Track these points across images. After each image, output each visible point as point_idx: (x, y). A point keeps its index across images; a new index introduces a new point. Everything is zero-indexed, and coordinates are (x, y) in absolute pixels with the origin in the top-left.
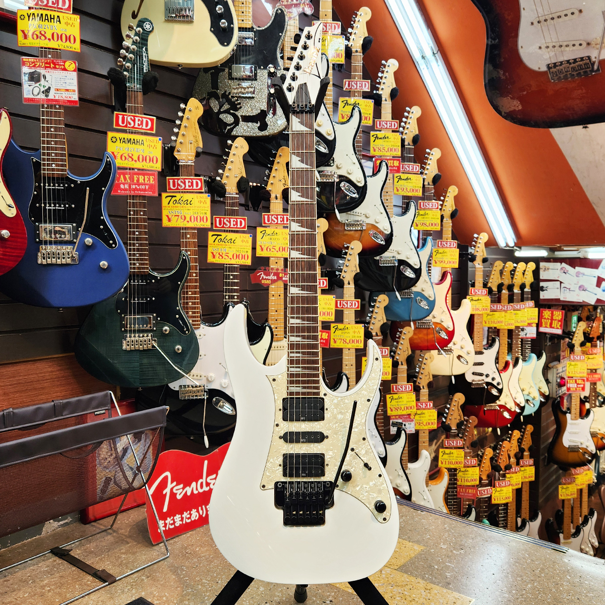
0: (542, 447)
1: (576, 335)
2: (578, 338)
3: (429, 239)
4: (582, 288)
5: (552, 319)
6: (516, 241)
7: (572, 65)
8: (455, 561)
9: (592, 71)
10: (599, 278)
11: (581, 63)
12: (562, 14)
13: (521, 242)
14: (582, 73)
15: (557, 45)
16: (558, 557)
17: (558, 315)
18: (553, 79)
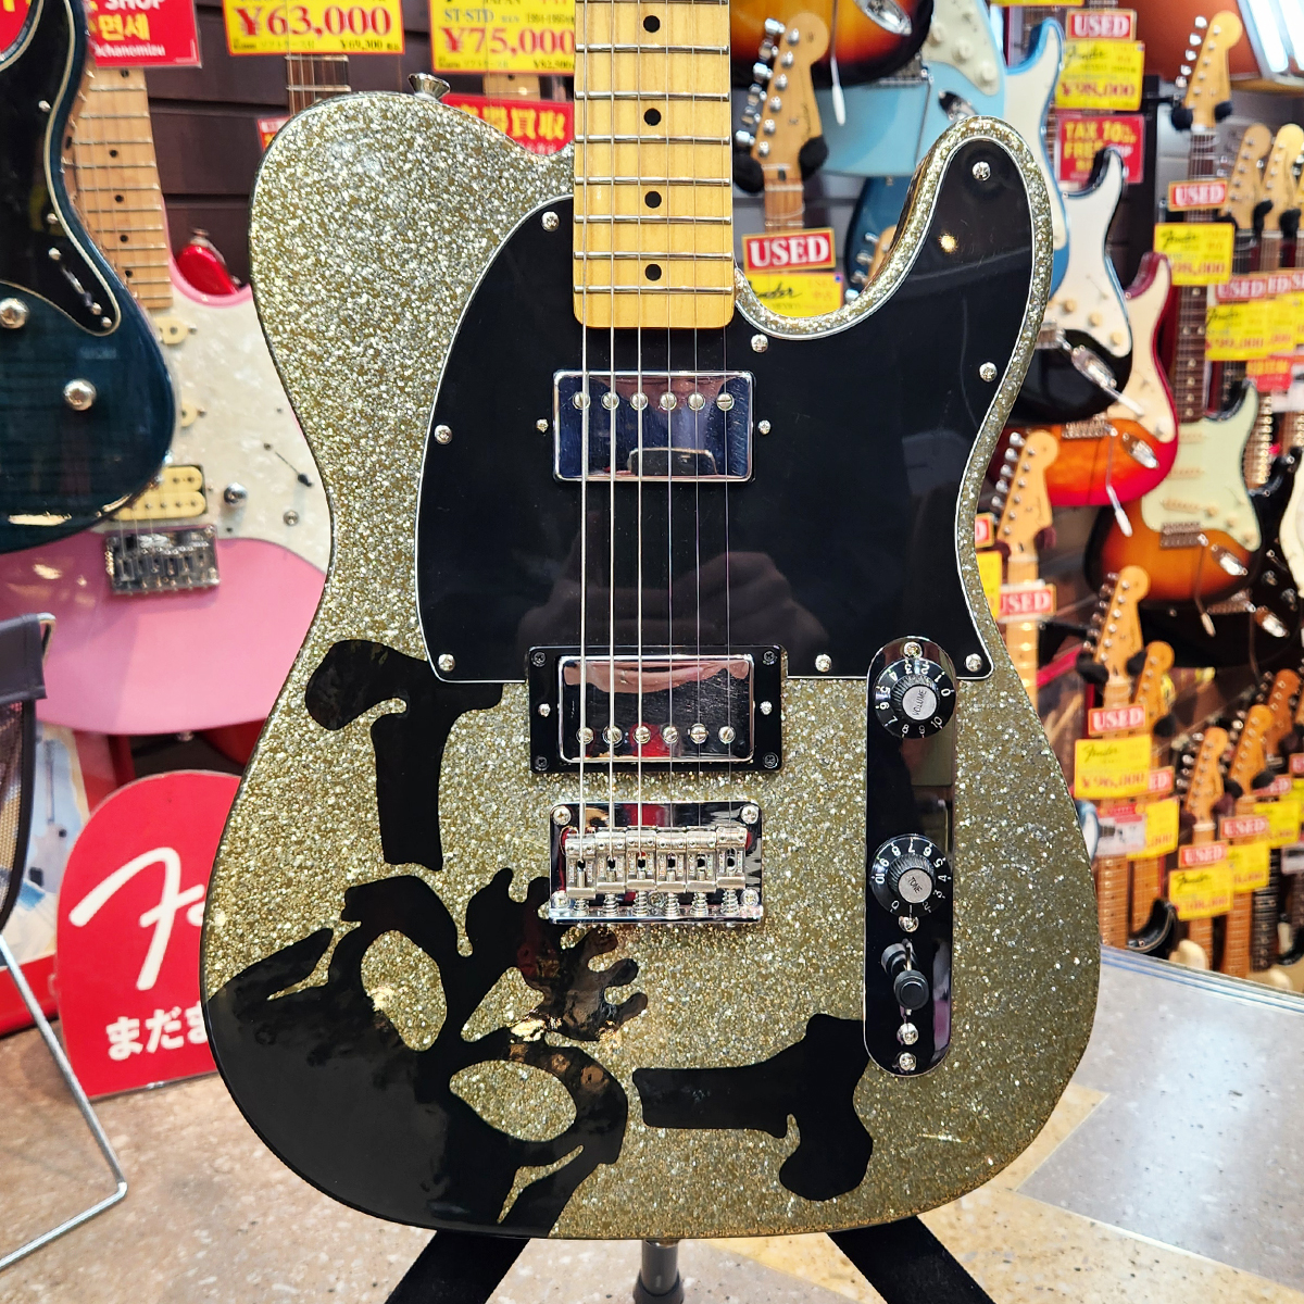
3: (1050, 29)
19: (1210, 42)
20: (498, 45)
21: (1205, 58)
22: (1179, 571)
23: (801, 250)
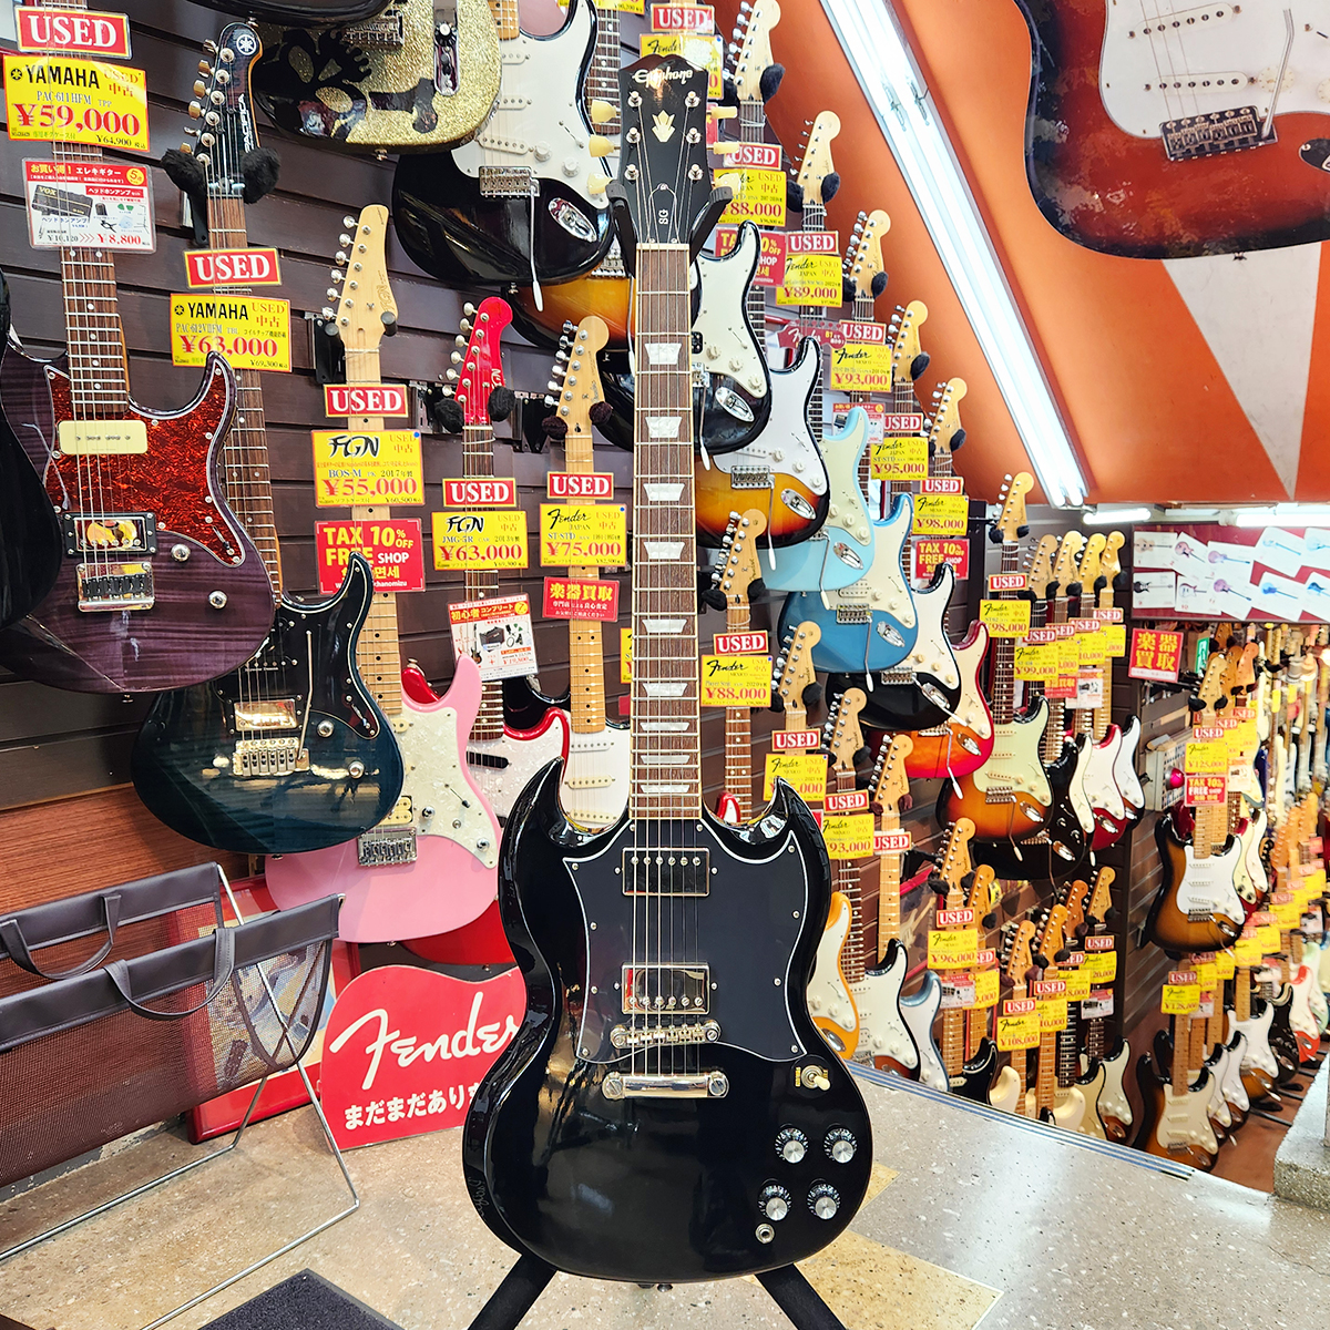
0: (1130, 913)
1: (1205, 685)
2: (1210, 691)
3: (904, 497)
4: (1222, 587)
5: (1157, 651)
6: (1086, 495)
7: (1216, 125)
8: (961, 1203)
9: (1259, 138)
10: (1255, 563)
11: (1235, 121)
12: (1197, 15)
13: (1097, 494)
14: (1236, 144)
15: (1185, 81)
16: (1172, 1190)
17: (1170, 642)
18: (1171, 156)
19: (1013, 490)
20: (577, 552)
21: (1010, 499)
22: (997, 819)
23: (748, 643)
